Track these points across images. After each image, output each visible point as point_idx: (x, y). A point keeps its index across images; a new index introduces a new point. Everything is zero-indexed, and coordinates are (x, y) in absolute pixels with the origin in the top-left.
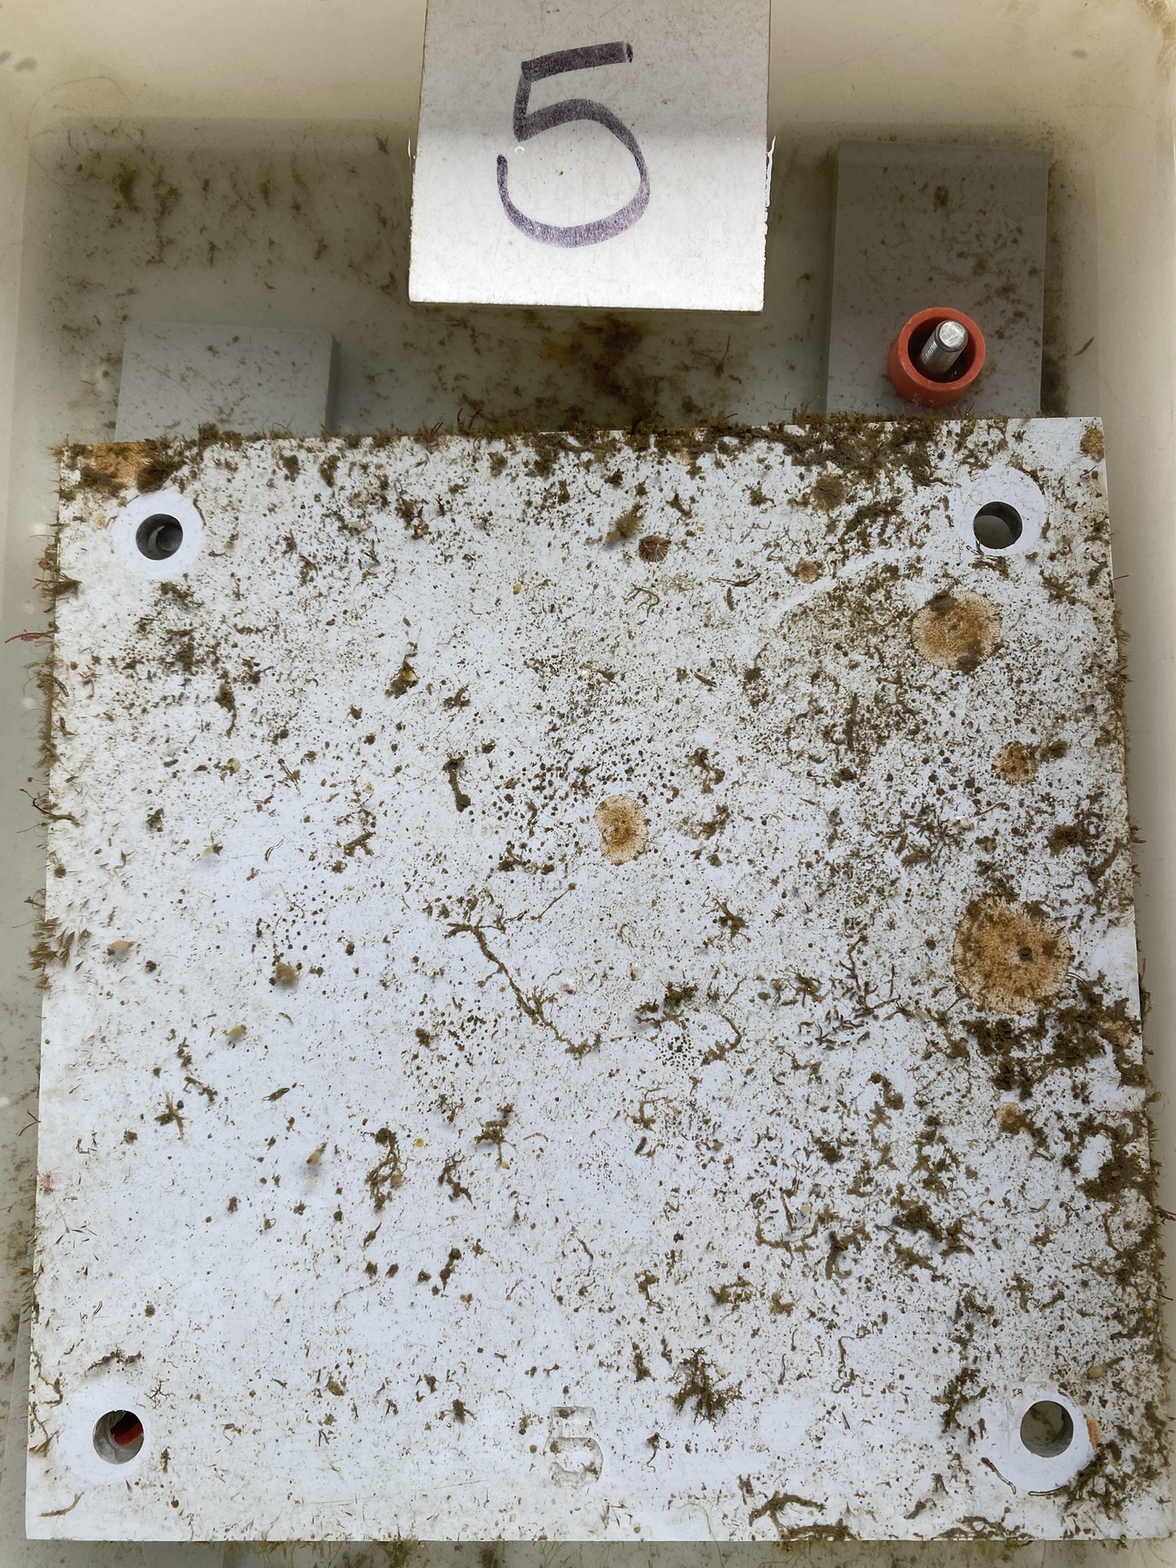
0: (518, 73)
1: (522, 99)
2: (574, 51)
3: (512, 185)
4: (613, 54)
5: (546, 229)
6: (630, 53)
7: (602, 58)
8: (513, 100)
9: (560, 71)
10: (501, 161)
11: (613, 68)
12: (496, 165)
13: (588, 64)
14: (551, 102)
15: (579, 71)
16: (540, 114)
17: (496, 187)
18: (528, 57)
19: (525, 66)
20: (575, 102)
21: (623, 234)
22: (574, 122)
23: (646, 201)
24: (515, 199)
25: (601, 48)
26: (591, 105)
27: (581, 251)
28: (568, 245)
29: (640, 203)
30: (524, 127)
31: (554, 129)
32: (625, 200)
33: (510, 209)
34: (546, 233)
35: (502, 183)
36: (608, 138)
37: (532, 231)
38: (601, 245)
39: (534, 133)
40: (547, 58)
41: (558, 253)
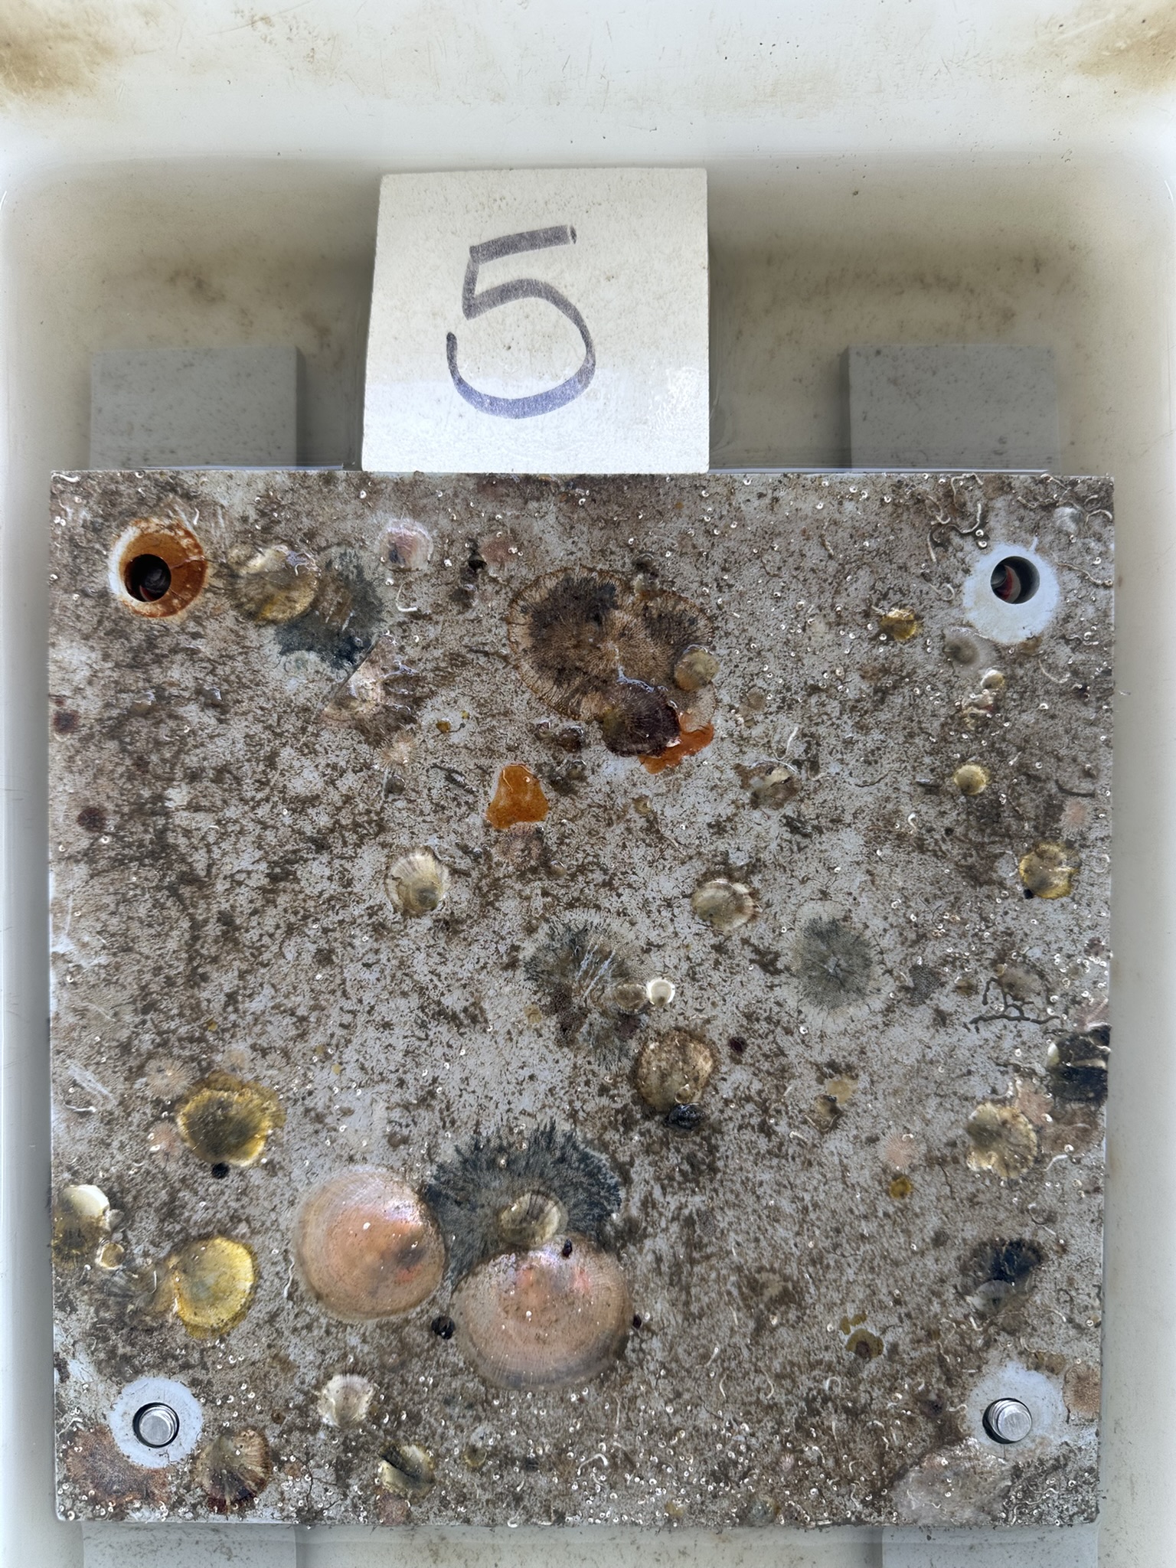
0: (467, 255)
1: (470, 282)
2: (521, 235)
3: (460, 360)
4: (556, 236)
5: (494, 401)
6: (574, 235)
7: (546, 240)
8: (462, 281)
9: (507, 253)
10: (451, 338)
11: (557, 249)
12: (445, 342)
13: (534, 246)
14: (499, 282)
15: (525, 253)
16: (488, 293)
17: (446, 363)
18: (476, 242)
19: (473, 250)
20: (521, 281)
21: (570, 404)
22: (520, 299)
23: (592, 371)
24: (463, 372)
25: (546, 231)
26: (537, 283)
27: (528, 421)
28: (516, 416)
29: (585, 374)
31: (501, 307)
32: (570, 372)
33: (460, 382)
34: (494, 405)
35: (451, 358)
36: (554, 312)
37: (482, 404)
38: (548, 413)
39: (481, 311)
40: (494, 242)
41: (504, 424)
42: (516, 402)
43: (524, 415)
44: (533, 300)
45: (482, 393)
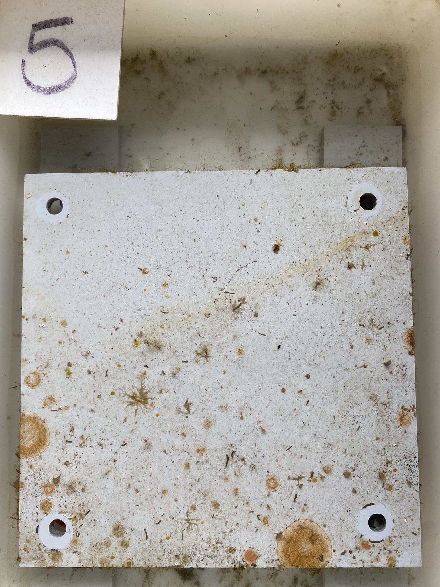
0: (30, 28)
1: (32, 38)
2: (52, 20)
3: (26, 71)
4: (66, 21)
5: (39, 87)
6: (72, 21)
7: (62, 23)
8: (29, 38)
9: (46, 28)
10: (23, 61)
11: (65, 27)
12: (21, 63)
13: (56, 25)
14: (42, 40)
15: (53, 28)
16: (38, 44)
17: (21, 71)
18: (34, 22)
19: (33, 26)
20: (51, 39)
21: (66, 90)
22: (50, 47)
23: (76, 78)
24: (27, 76)
25: (61, 19)
26: (57, 41)
28: (46, 94)
29: (73, 78)
30: (32, 49)
31: (43, 50)
32: (68, 77)
33: (26, 80)
34: (39, 89)
35: (23, 70)
36: (62, 53)
37: (34, 88)
38: (58, 94)
39: (35, 51)
40: (42, 23)
41: (42, 97)
42: (46, 88)
43: (49, 93)
44: (55, 48)
45: (34, 84)
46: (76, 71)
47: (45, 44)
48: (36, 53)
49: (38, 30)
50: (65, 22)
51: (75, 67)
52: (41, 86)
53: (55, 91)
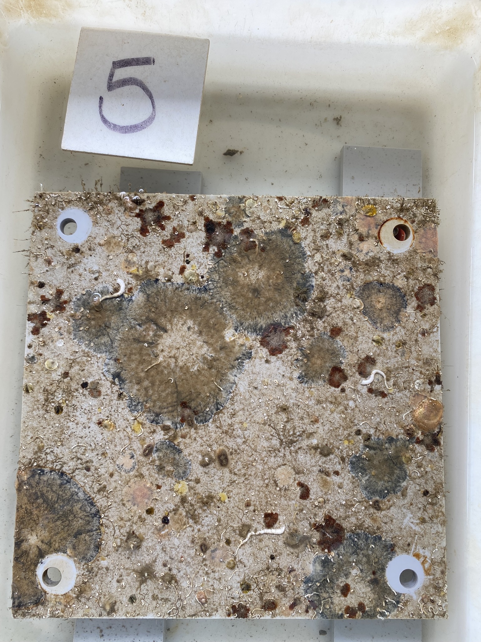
0: (110, 65)
1: (111, 76)
2: (133, 59)
3: (104, 108)
5: (115, 126)
6: (154, 62)
7: (143, 62)
8: (108, 75)
9: (127, 66)
10: (101, 98)
11: (147, 67)
12: (99, 100)
13: (137, 64)
14: (122, 78)
15: (134, 67)
16: (118, 82)
17: (98, 108)
18: (115, 60)
19: (114, 63)
20: (131, 78)
21: (143, 130)
22: (130, 86)
23: (154, 118)
24: (105, 114)
25: (143, 59)
26: (137, 80)
27: (127, 135)
28: (123, 133)
29: (151, 119)
30: (111, 87)
31: (122, 88)
32: (146, 118)
33: (103, 117)
34: (114, 127)
35: (100, 107)
36: (142, 93)
37: (110, 126)
38: (135, 133)
39: (114, 89)
40: (122, 61)
41: (118, 136)
42: (123, 127)
44: (134, 87)
45: (111, 122)
46: (155, 112)
47: (124, 82)
48: (114, 91)
49: (119, 68)
50: (147, 62)
51: (154, 107)
52: (118, 124)
53: (132, 130)
